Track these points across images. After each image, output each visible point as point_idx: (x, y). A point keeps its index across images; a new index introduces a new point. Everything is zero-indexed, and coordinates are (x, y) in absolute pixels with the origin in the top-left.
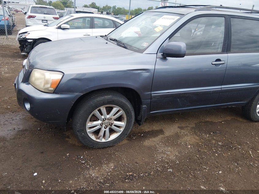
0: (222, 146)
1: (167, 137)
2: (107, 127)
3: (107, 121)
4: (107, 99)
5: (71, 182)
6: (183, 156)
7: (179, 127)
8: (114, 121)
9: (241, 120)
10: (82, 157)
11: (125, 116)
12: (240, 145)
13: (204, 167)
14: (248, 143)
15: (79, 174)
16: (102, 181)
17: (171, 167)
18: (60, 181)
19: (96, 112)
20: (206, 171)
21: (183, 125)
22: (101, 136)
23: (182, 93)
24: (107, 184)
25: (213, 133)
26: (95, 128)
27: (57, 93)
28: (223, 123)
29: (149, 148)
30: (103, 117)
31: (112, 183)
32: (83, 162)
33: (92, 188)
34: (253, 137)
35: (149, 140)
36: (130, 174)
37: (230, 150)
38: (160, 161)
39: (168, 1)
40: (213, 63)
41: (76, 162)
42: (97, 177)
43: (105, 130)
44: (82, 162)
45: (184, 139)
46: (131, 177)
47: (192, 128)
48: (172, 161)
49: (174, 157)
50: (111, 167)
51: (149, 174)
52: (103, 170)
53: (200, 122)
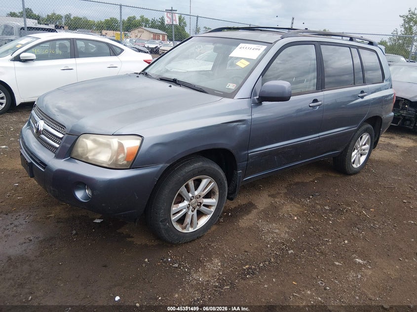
0: (331, 210)
1: (263, 211)
2: (195, 209)
3: (194, 200)
4: (197, 168)
5: (177, 296)
6: (295, 231)
7: (269, 196)
8: (203, 199)
9: (333, 175)
10: (169, 260)
11: (217, 189)
12: (349, 205)
13: (326, 239)
14: (356, 201)
15: (181, 283)
16: (217, 284)
17: (290, 248)
18: (160, 298)
19: (183, 189)
20: (330, 243)
21: (273, 192)
22: (188, 224)
23: (281, 148)
24: (226, 287)
25: (312, 196)
26: (180, 213)
27: (134, 168)
28: (316, 181)
29: (250, 229)
30: (190, 195)
31: (231, 284)
32: (176, 265)
33: (209, 296)
34: (358, 194)
35: (243, 219)
36: (247, 266)
37: (342, 214)
38: (272, 243)
39: (176, 10)
40: (310, 105)
41: (165, 267)
42: (208, 281)
43: (192, 213)
44: (173, 266)
45: (284, 210)
46: (250, 270)
47: (285, 194)
48: (287, 241)
49: (285, 234)
50: (218, 264)
51: (270, 262)
52: (209, 269)
53: (291, 185)
